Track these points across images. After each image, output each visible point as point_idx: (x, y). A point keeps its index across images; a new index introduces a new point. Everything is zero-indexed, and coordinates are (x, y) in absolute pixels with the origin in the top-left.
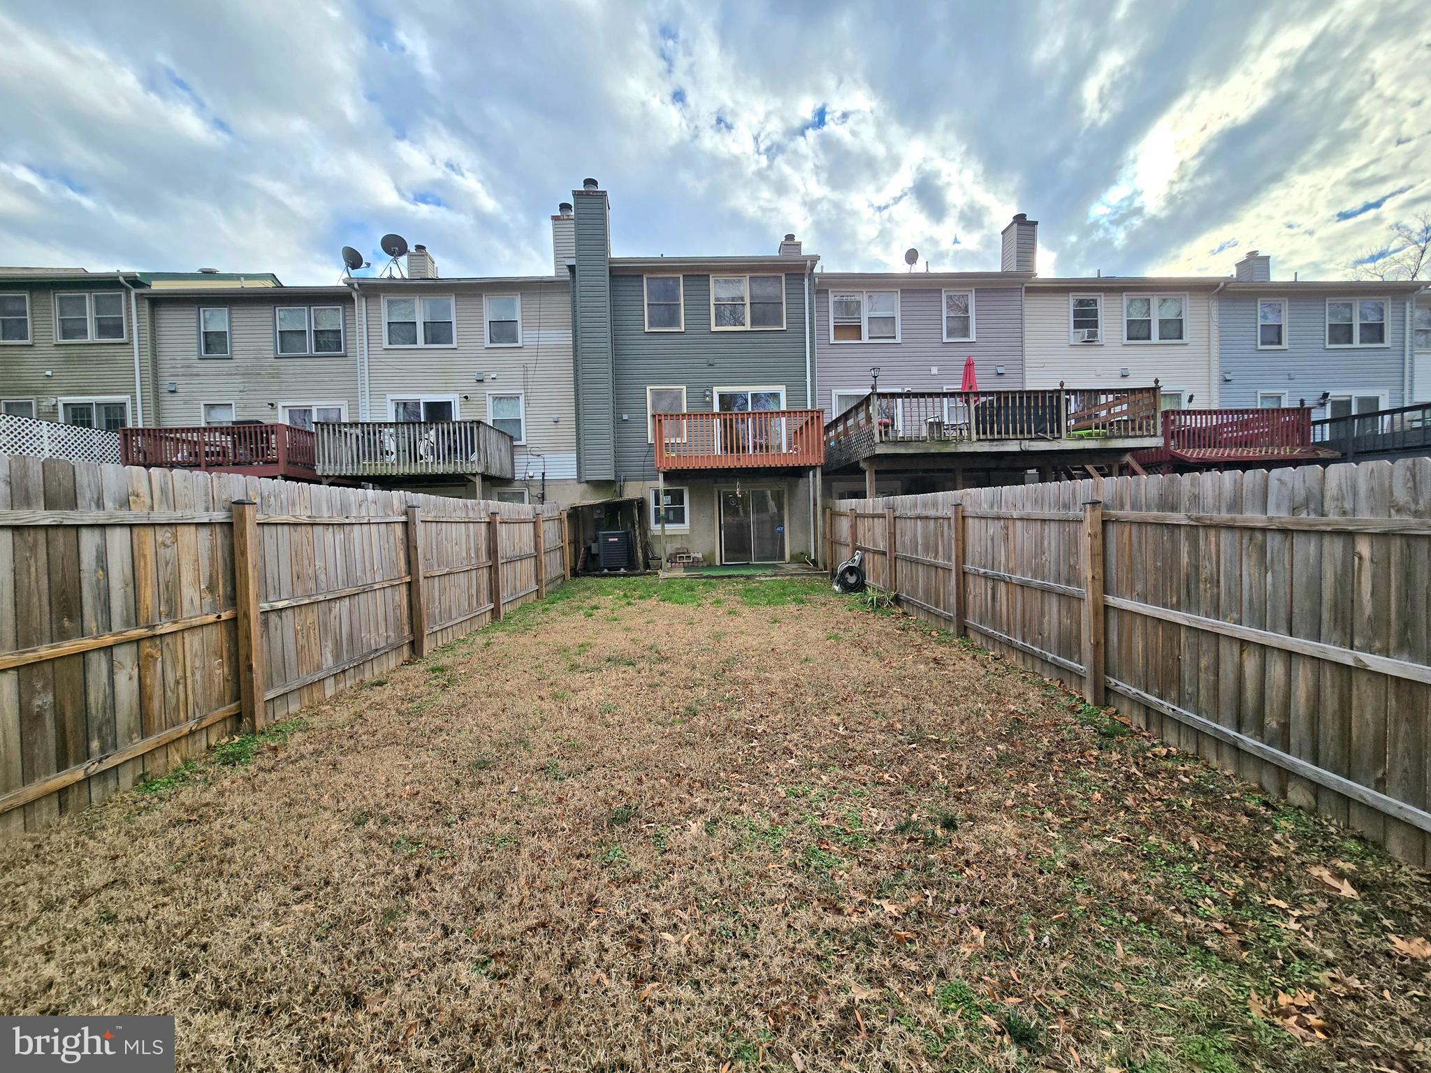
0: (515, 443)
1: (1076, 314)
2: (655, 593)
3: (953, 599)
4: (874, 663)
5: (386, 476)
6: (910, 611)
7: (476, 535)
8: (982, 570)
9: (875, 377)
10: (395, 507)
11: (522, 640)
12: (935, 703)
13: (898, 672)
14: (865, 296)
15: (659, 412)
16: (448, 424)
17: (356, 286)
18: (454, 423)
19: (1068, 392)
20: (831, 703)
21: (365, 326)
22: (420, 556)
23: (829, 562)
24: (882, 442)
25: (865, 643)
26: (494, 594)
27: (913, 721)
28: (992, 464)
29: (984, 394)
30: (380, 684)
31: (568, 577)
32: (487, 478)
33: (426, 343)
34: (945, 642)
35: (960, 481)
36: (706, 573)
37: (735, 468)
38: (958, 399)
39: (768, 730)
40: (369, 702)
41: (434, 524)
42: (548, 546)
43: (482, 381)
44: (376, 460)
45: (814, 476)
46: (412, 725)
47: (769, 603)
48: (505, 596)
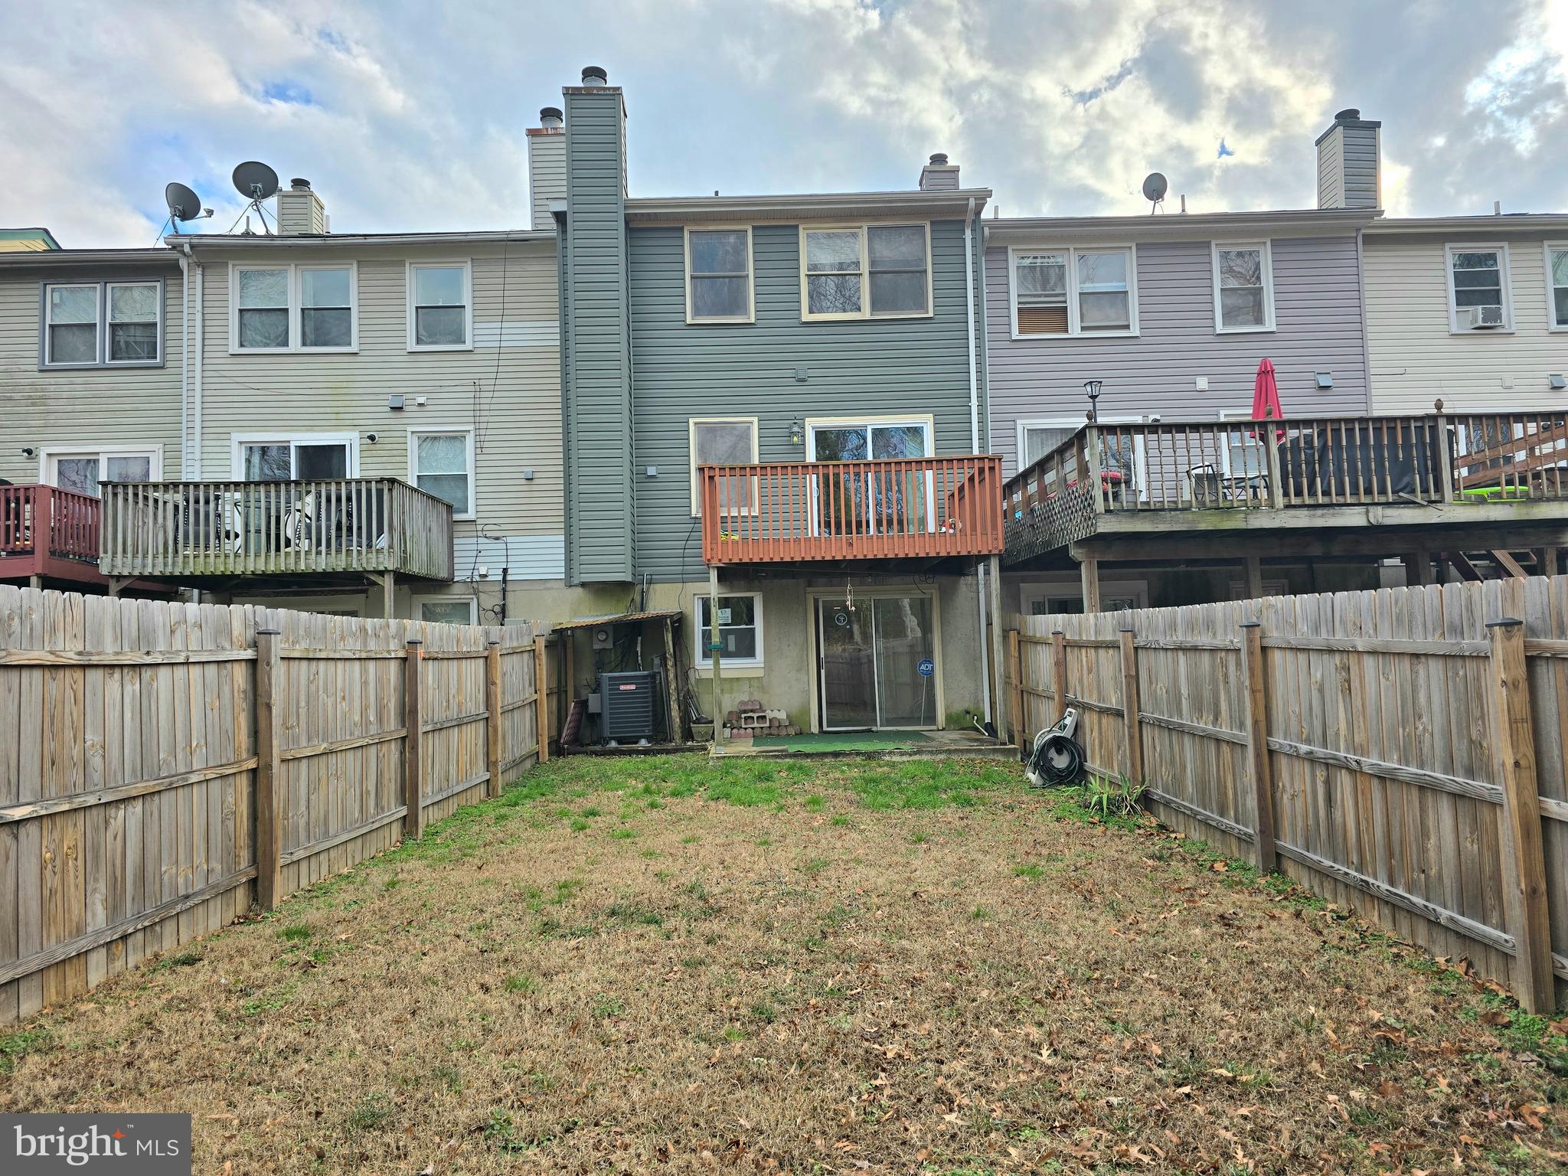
0: (457, 517)
1: (1459, 278)
2: (701, 784)
3: (1252, 802)
4: (1107, 923)
5: (223, 576)
6: (1172, 821)
7: (379, 681)
8: (1304, 748)
9: (1094, 397)
10: (235, 633)
11: (455, 876)
12: (1225, 1004)
13: (1151, 942)
14: (1074, 257)
15: (710, 463)
16: (338, 484)
17: (187, 248)
18: (348, 483)
19: (1451, 419)
20: (1025, 1002)
21: (199, 316)
22: (276, 721)
23: (1017, 728)
24: (1108, 511)
25: (1088, 885)
26: (408, 791)
27: (1182, 1040)
28: (1316, 550)
29: (1296, 424)
30: (190, 961)
31: (545, 755)
32: (402, 579)
33: (304, 344)
34: (1241, 882)
35: (1256, 580)
36: (793, 748)
37: (844, 560)
38: (1247, 434)
39: (907, 1054)
40: (165, 997)
41: (304, 664)
42: (509, 699)
43: (400, 409)
44: (207, 547)
45: (987, 573)
46: (244, 1041)
47: (908, 804)
48: (428, 792)
